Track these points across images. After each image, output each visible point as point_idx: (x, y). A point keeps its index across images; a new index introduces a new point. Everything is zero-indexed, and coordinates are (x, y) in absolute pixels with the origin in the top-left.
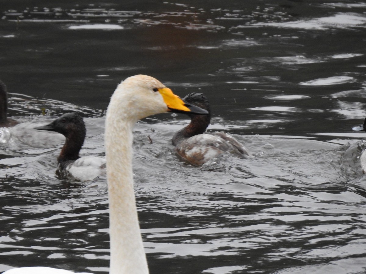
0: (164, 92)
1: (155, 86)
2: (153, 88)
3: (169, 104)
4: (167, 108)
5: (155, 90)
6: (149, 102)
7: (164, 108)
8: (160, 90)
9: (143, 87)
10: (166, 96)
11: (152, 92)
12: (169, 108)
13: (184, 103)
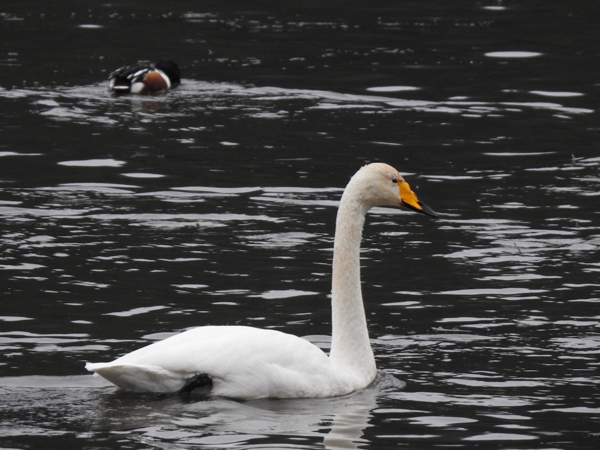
0: (402, 185)
1: (395, 177)
2: (393, 179)
3: (403, 197)
4: (401, 201)
5: (395, 181)
6: (385, 191)
7: (397, 199)
8: (398, 182)
9: (384, 175)
10: (403, 190)
11: (391, 182)
12: (403, 202)
13: (418, 201)
